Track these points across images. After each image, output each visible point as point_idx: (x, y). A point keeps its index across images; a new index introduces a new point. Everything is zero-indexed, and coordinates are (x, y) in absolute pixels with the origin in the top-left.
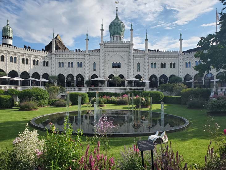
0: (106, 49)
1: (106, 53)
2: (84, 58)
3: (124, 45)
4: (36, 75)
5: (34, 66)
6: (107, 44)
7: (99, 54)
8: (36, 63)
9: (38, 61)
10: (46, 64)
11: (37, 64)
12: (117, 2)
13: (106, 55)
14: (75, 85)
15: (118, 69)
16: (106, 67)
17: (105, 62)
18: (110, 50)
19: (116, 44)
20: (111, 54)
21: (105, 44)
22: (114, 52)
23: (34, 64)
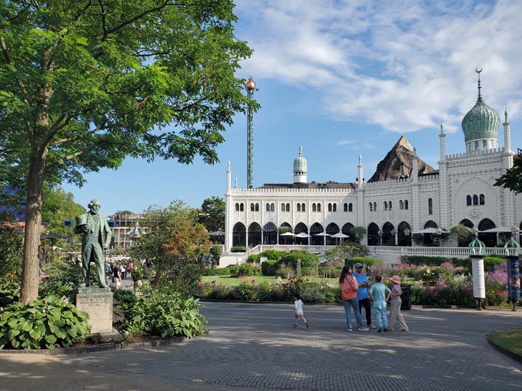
0: (451, 171)
1: (452, 177)
2: (410, 192)
3: (489, 156)
4: (333, 228)
5: (330, 213)
6: (452, 161)
7: (437, 182)
8: (332, 208)
9: (335, 205)
10: (348, 207)
11: (335, 210)
12: (479, 70)
13: (452, 181)
14: (396, 243)
15: (479, 207)
16: (452, 206)
17: (450, 195)
18: (460, 170)
19: (472, 159)
20: (462, 179)
21: (449, 162)
22: (467, 174)
23: (330, 210)
